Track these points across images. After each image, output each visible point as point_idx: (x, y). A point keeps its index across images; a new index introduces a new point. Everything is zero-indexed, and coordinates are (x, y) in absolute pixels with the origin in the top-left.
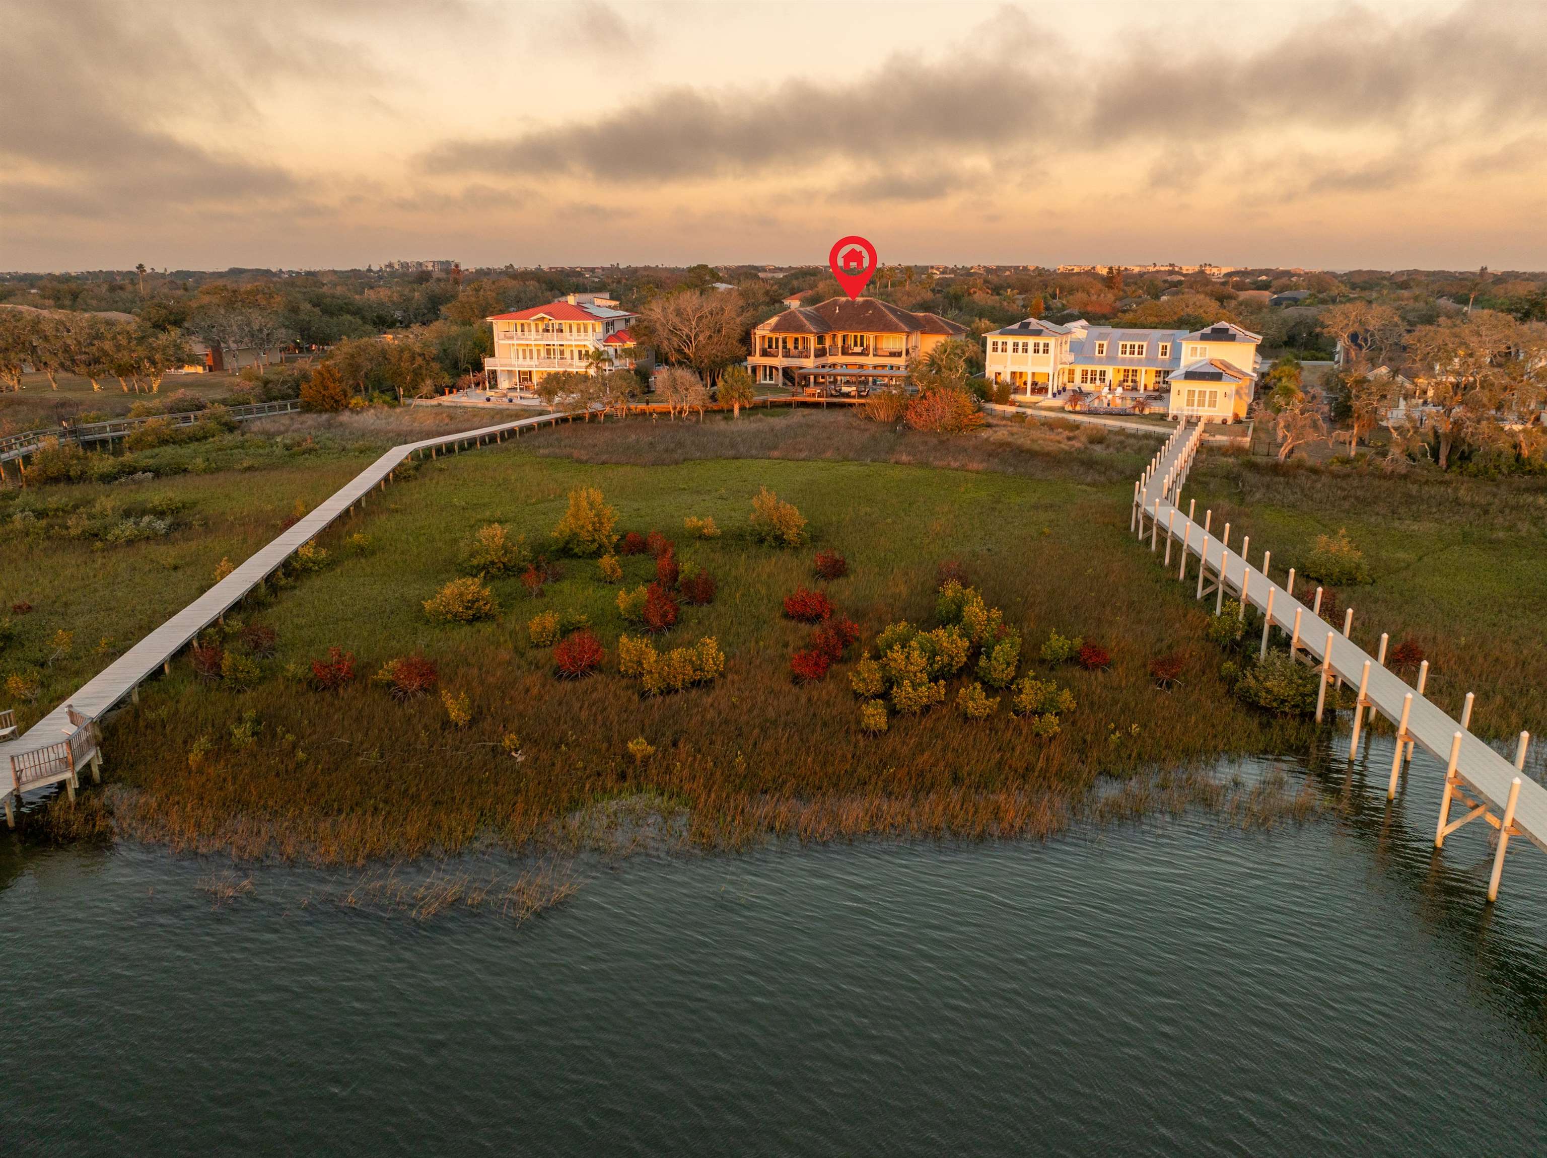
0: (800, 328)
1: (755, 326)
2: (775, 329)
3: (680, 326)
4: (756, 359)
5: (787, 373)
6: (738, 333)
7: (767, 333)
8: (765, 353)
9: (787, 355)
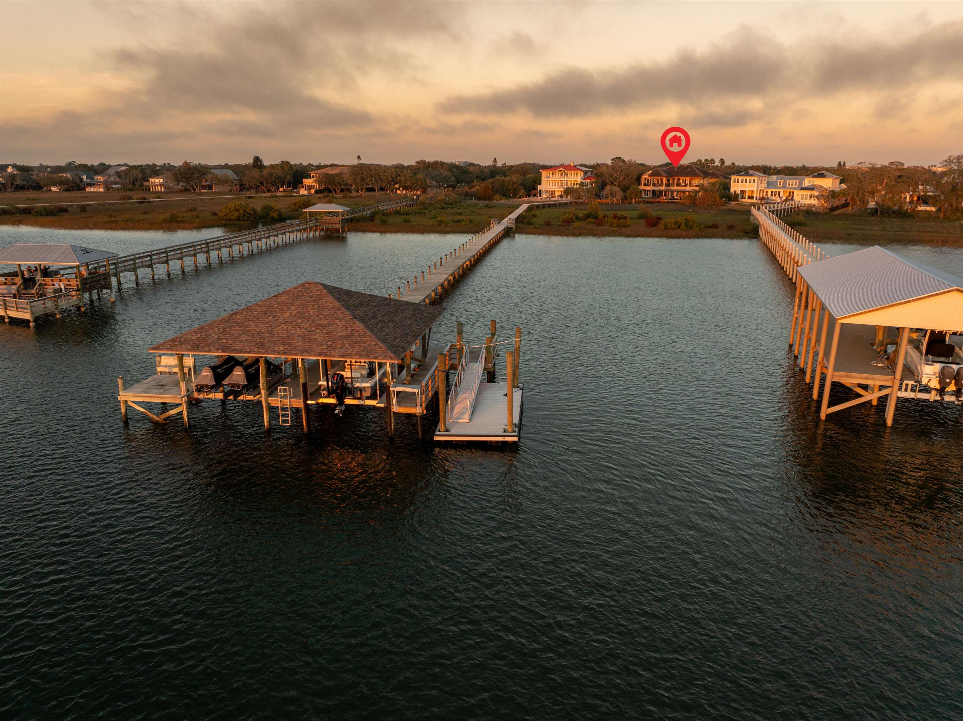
0: (660, 175)
1: (642, 174)
2: (650, 175)
3: (613, 173)
4: (642, 187)
5: (654, 192)
6: (635, 176)
7: (647, 177)
8: (645, 185)
9: (654, 185)
